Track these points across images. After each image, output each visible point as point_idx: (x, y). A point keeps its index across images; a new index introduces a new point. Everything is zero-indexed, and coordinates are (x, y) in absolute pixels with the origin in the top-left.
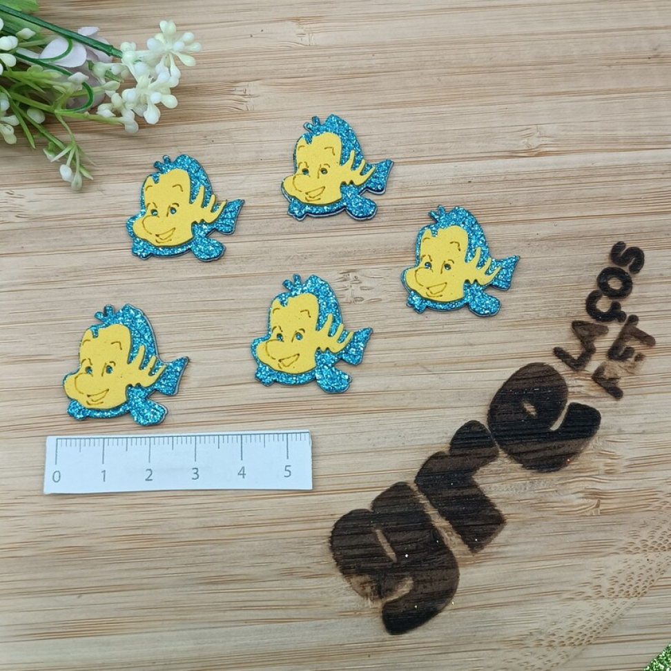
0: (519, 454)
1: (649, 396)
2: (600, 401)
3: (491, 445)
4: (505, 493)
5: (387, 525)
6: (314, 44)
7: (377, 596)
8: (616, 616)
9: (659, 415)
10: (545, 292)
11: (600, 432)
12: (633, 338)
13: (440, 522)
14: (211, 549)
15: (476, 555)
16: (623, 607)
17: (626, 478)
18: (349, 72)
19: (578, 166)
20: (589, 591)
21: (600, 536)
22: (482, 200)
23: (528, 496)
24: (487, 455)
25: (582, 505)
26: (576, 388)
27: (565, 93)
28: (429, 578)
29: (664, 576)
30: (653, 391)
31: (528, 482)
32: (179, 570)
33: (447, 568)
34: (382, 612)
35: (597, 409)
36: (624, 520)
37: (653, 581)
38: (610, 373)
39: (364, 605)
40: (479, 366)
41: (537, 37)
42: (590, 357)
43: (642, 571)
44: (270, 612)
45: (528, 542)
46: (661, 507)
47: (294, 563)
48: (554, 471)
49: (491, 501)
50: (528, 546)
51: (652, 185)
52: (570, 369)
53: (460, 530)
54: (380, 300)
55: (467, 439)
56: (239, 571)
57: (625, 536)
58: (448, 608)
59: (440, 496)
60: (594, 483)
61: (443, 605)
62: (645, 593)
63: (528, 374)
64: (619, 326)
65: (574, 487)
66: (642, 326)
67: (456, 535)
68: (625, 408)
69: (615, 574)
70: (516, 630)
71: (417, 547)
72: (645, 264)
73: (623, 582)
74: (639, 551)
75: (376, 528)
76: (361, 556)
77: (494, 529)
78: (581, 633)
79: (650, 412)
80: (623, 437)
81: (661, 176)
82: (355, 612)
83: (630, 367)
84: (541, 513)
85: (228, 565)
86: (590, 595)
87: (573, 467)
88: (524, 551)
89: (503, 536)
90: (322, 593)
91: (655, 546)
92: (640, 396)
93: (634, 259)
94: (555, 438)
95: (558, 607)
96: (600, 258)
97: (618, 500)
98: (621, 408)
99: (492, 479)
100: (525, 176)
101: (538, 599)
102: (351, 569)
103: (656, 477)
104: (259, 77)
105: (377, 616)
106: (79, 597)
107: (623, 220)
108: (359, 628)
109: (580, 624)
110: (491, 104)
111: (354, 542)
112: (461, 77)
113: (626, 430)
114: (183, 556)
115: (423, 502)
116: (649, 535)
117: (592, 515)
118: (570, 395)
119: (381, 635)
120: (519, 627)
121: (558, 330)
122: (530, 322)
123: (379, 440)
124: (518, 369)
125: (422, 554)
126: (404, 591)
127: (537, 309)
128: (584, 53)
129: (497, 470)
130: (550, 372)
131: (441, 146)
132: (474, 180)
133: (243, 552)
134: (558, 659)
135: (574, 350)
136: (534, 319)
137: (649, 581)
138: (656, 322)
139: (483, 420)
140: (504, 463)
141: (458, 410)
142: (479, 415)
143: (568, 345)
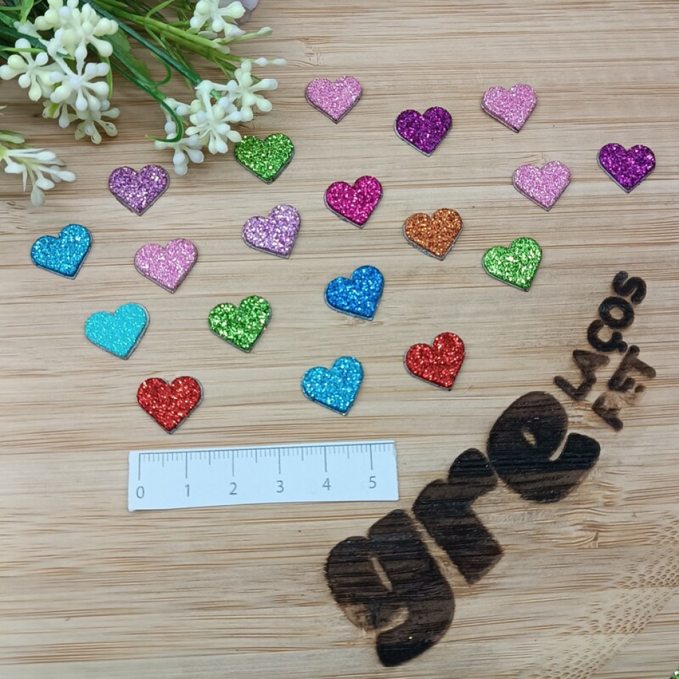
0: (518, 484)
1: (649, 428)
2: (599, 432)
3: (489, 474)
4: (503, 524)
5: (384, 553)
6: (322, 64)
7: (371, 627)
8: (612, 653)
9: (659, 448)
10: (547, 320)
11: (599, 463)
12: (634, 369)
13: (437, 552)
14: (204, 573)
15: (473, 586)
16: (620, 644)
17: (624, 511)
19: (582, 194)
20: (586, 626)
21: (597, 569)
22: (486, 226)
23: (526, 527)
24: (486, 484)
25: (582, 537)
26: (576, 418)
27: (570, 121)
28: (424, 608)
29: (661, 612)
30: (653, 423)
31: (527, 512)
32: (170, 595)
33: (442, 599)
34: (377, 643)
35: (597, 440)
36: (621, 553)
37: (650, 616)
38: (610, 403)
39: (358, 635)
40: (480, 393)
41: (544, 64)
42: (590, 386)
43: (640, 607)
44: (263, 640)
45: (525, 574)
46: (659, 541)
47: (289, 590)
48: (552, 502)
49: (490, 531)
50: (526, 579)
51: (656, 215)
52: (570, 398)
53: (457, 560)
55: (467, 467)
56: (231, 597)
57: (623, 570)
58: (443, 640)
59: (438, 525)
60: (593, 515)
61: (438, 637)
62: (642, 629)
63: (529, 402)
64: (620, 356)
65: (573, 518)
66: (642, 357)
67: (451, 563)
68: (626, 439)
69: (612, 609)
70: (511, 665)
71: (413, 576)
72: (647, 295)
73: (620, 618)
74: (636, 586)
75: (372, 556)
76: (356, 584)
77: (491, 560)
78: (577, 669)
79: (649, 444)
80: (622, 468)
81: (664, 207)
82: (349, 641)
83: (630, 398)
84: (538, 545)
85: (222, 590)
86: (587, 630)
88: (521, 583)
89: (500, 567)
90: (315, 621)
91: (653, 581)
92: (640, 428)
93: (636, 289)
94: (554, 468)
95: (554, 641)
96: (602, 287)
97: (616, 534)
98: (620, 439)
99: (490, 509)
101: (534, 633)
102: (345, 596)
103: (655, 511)
105: (371, 647)
106: (67, 620)
107: (626, 249)
108: (352, 659)
109: (576, 659)
111: (351, 570)
112: (467, 102)
113: (625, 461)
114: (176, 580)
115: (420, 530)
116: (647, 569)
117: (589, 548)
118: (570, 425)
119: (375, 666)
120: (514, 662)
121: (559, 358)
122: (531, 350)
124: (518, 397)
125: (418, 584)
126: (398, 622)
127: (538, 337)
128: (591, 82)
129: (495, 500)
130: (550, 402)
131: (446, 170)
132: (478, 206)
133: (237, 577)
135: (575, 380)
136: (536, 347)
137: (647, 616)
138: (657, 353)
139: (482, 448)
140: (502, 493)
141: (457, 438)
142: (478, 444)
143: (569, 374)
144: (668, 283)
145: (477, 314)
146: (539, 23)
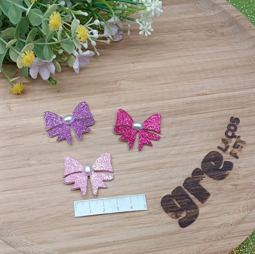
2: (232, 160)
4: (209, 187)
6: (138, 69)
8: (245, 216)
9: (249, 162)
11: (234, 168)
13: (192, 196)
15: (203, 204)
16: (247, 214)
17: (243, 180)
18: (149, 76)
19: (218, 97)
20: (237, 211)
22: (192, 108)
23: (216, 187)
25: (232, 188)
26: (225, 157)
27: (211, 78)
30: (247, 156)
31: (215, 183)
35: (232, 162)
36: (243, 191)
39: (173, 220)
40: (197, 153)
43: (251, 204)
44: (147, 224)
45: (217, 200)
46: (253, 187)
49: (206, 189)
52: (223, 152)
54: (166, 137)
57: (245, 196)
58: (197, 219)
60: (234, 182)
62: (253, 209)
65: (229, 183)
66: (242, 139)
67: (196, 199)
69: (243, 206)
70: (217, 224)
73: (246, 208)
74: (249, 199)
78: (236, 222)
79: (247, 162)
80: (241, 169)
84: (220, 191)
87: (227, 178)
88: (217, 202)
89: (210, 199)
90: (161, 218)
91: (254, 197)
92: (243, 157)
95: (229, 216)
96: (228, 121)
97: (241, 186)
98: (239, 161)
99: (205, 183)
100: (203, 101)
101: (223, 215)
103: (251, 179)
104: (124, 79)
105: (177, 223)
107: (233, 110)
108: (172, 227)
109: (236, 220)
110: (191, 82)
112: (182, 75)
113: (241, 167)
116: (251, 195)
117: (235, 191)
118: (224, 159)
119: (179, 228)
121: (219, 141)
122: (210, 140)
123: (171, 175)
124: (208, 153)
127: (211, 136)
128: (215, 66)
129: (206, 181)
131: (178, 94)
132: (188, 103)
134: (231, 229)
135: (223, 146)
137: (253, 206)
138: (245, 137)
139: (200, 168)
140: (207, 178)
141: (193, 165)
142: (199, 166)
143: (222, 145)
144: (246, 118)
145: (193, 132)
146: (198, 52)
